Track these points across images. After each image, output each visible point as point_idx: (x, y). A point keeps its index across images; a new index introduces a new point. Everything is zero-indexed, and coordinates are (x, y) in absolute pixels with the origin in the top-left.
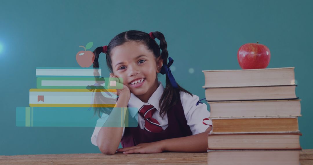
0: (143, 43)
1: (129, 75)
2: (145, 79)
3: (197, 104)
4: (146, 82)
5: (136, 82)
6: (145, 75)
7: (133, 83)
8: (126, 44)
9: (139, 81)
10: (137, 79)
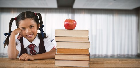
0: (33, 19)
1: (27, 33)
2: (33, 34)
3: (51, 41)
4: (33, 35)
5: (29, 36)
6: (33, 33)
7: (28, 36)
8: (26, 20)
9: (31, 35)
10: (30, 35)
